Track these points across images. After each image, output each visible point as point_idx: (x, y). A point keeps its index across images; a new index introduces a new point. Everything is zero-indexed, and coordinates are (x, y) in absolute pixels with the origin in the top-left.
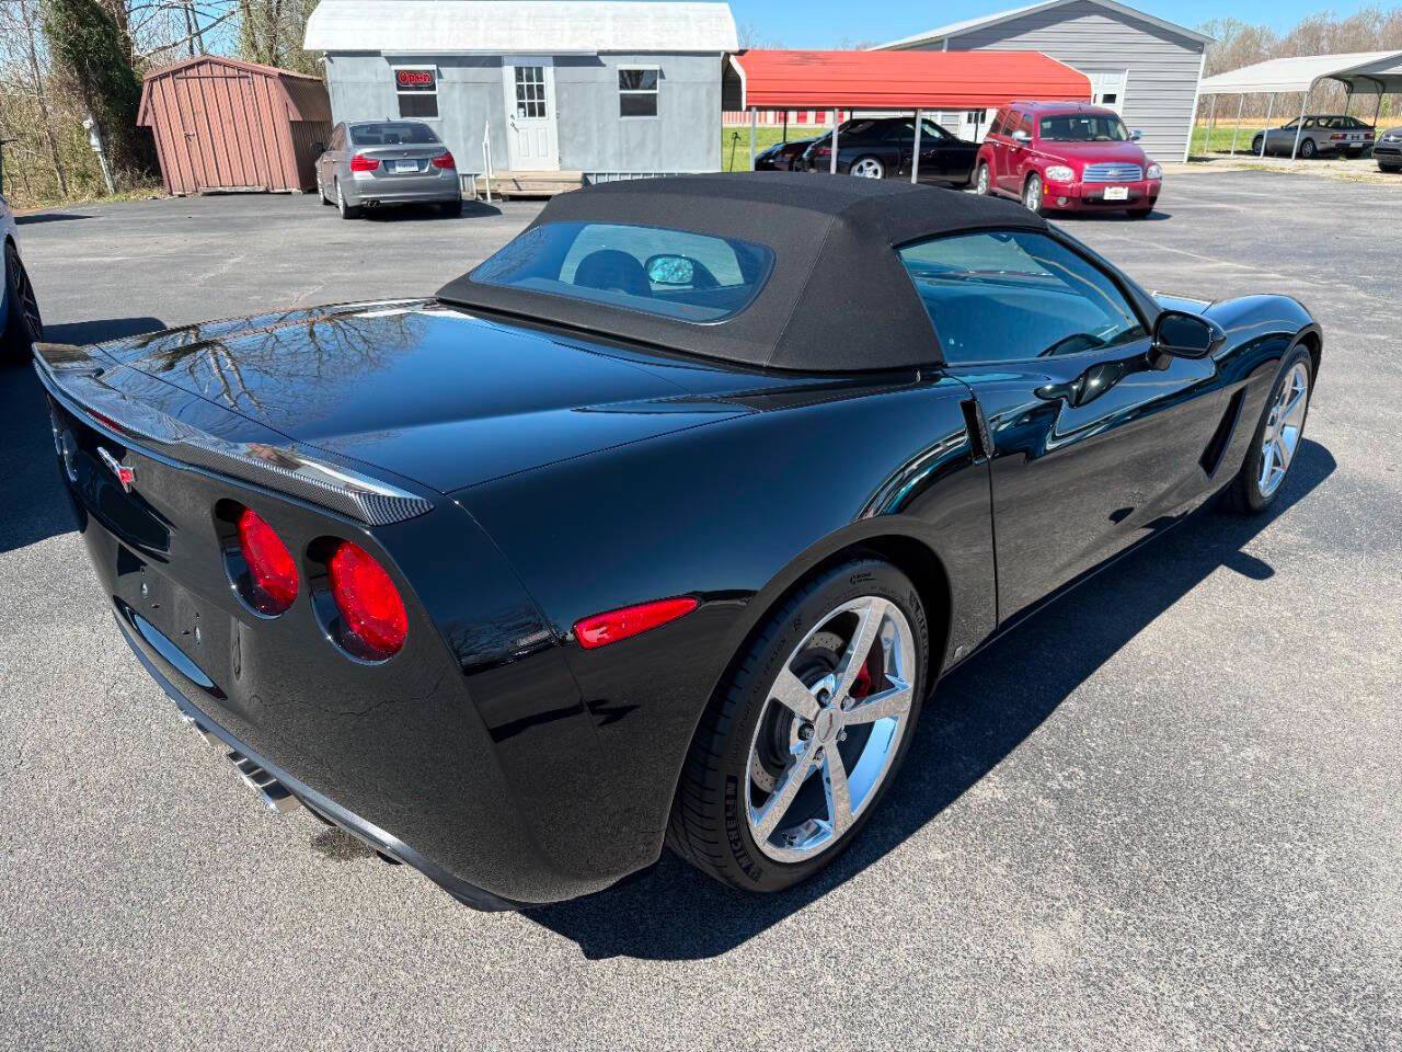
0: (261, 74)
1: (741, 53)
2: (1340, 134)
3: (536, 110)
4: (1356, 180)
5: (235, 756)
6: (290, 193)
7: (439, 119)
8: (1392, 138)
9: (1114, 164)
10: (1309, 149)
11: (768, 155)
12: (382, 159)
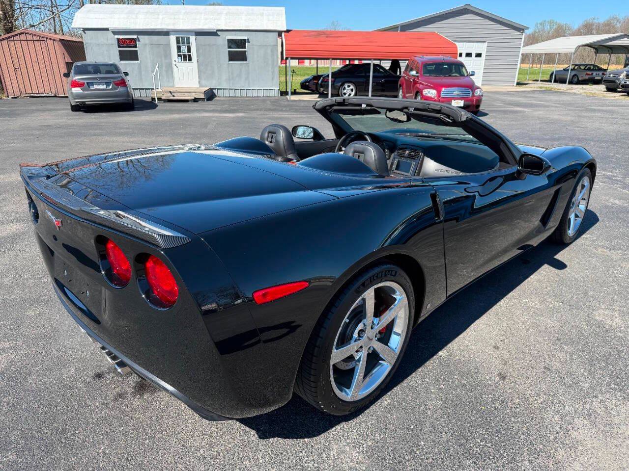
0: (51, 39)
1: (288, 31)
2: (590, 72)
3: (188, 58)
4: (594, 96)
5: (103, 348)
6: (67, 97)
7: (139, 62)
8: (612, 75)
9: (456, 88)
10: (575, 80)
11: (306, 81)
12: (86, 82)
